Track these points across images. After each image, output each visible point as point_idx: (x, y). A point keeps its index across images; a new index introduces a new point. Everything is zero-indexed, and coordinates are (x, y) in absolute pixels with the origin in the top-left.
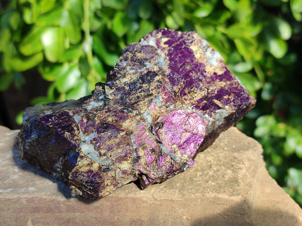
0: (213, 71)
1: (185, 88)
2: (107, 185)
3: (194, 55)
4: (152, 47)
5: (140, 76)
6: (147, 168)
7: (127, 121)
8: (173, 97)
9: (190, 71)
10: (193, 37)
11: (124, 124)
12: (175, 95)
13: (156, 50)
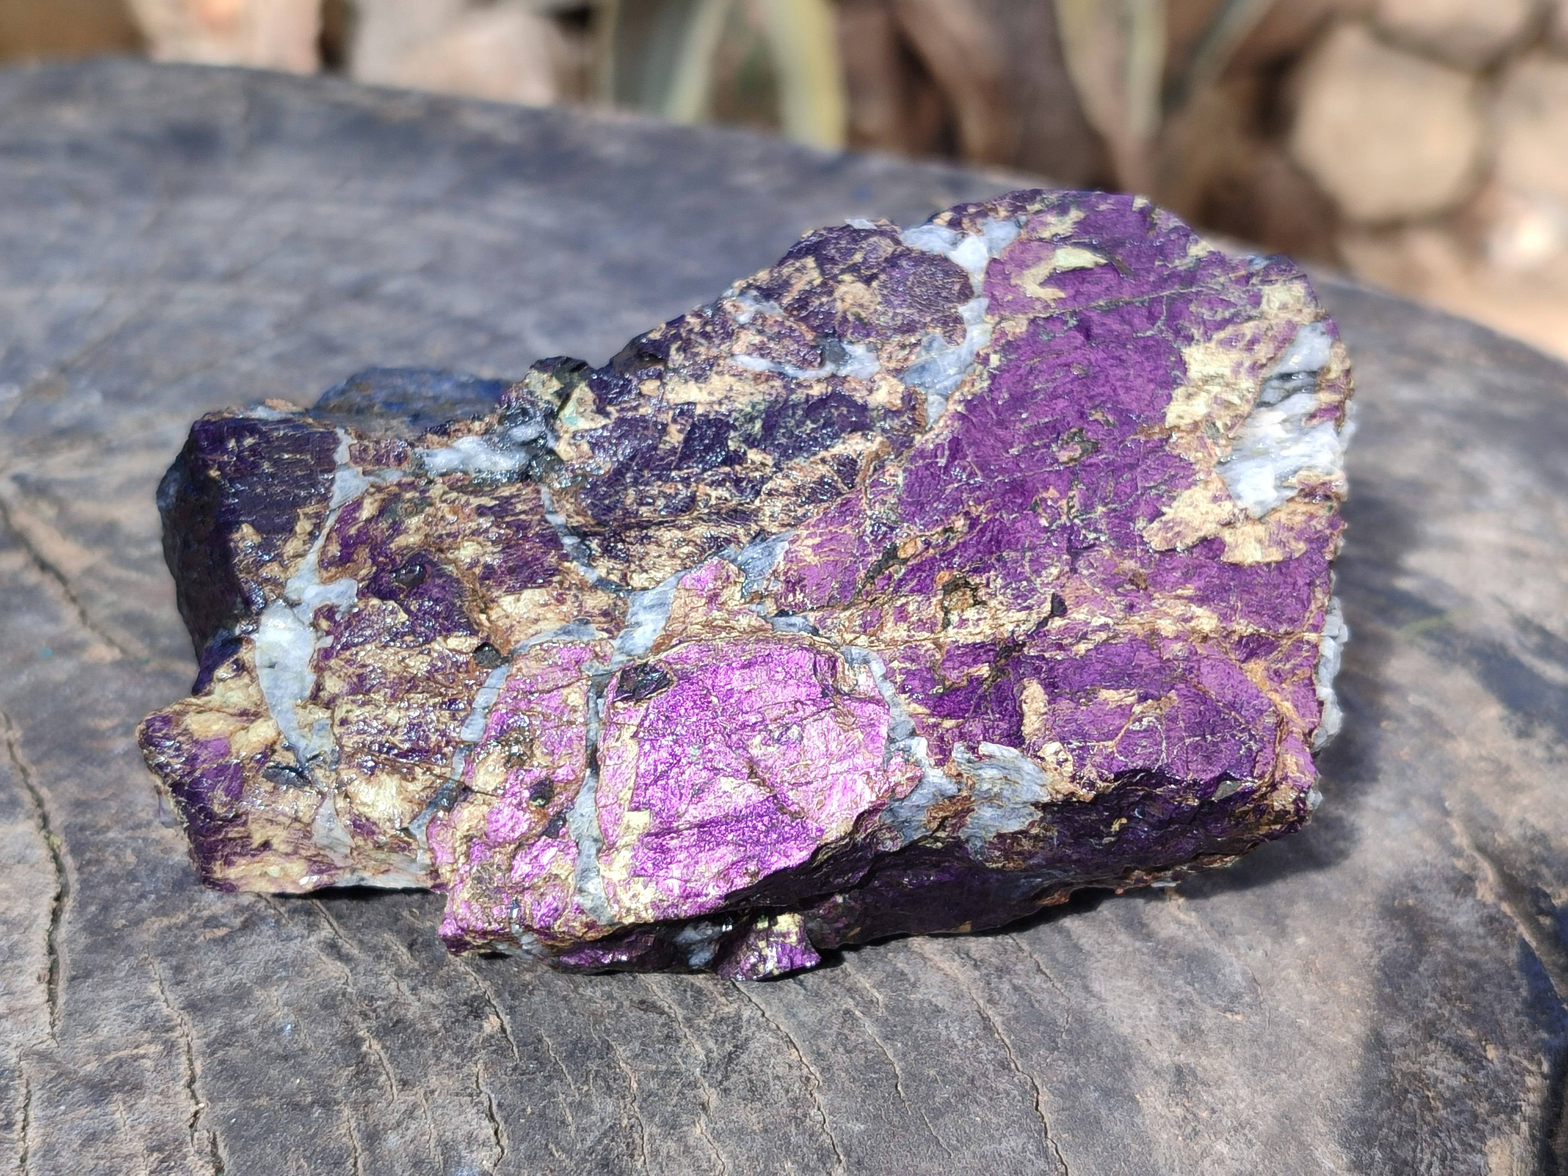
2: (266, 845)
3: (1167, 399)
4: (954, 271)
5: (776, 401)
8: (861, 573)
10: (1256, 297)
12: (876, 569)
13: (966, 296)
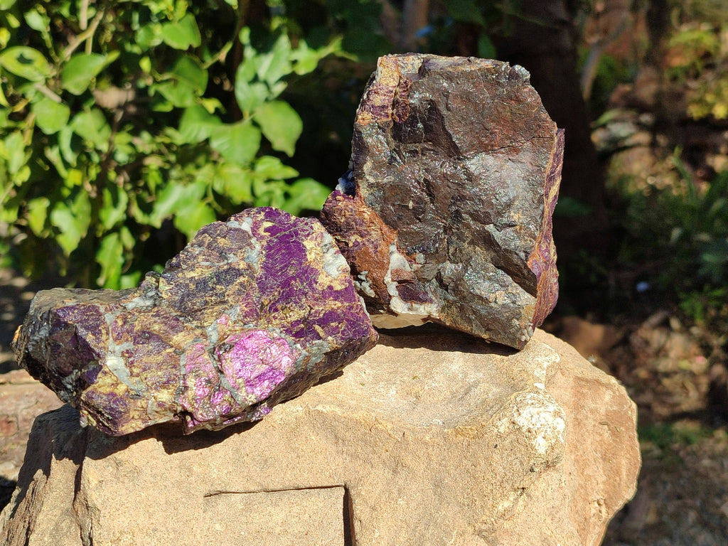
0: (328, 284)
1: (278, 301)
2: (133, 418)
3: (306, 255)
4: (244, 232)
5: (216, 272)
6: (195, 404)
7: (180, 334)
8: (258, 310)
9: (293, 278)
10: (312, 228)
11: (174, 337)
12: (261, 309)
13: (250, 238)
